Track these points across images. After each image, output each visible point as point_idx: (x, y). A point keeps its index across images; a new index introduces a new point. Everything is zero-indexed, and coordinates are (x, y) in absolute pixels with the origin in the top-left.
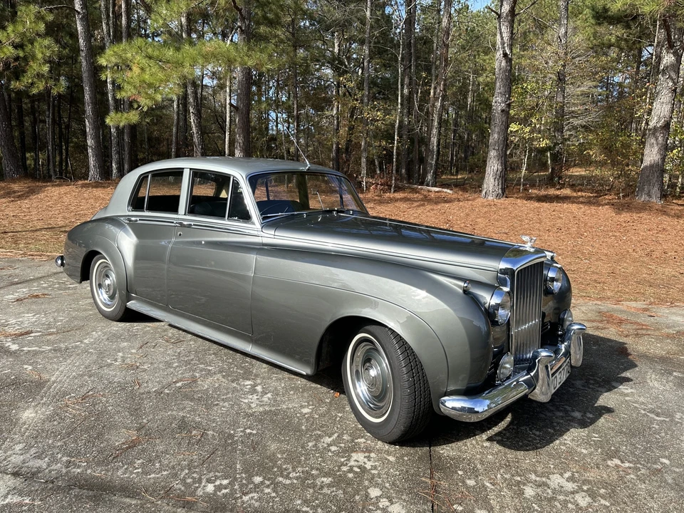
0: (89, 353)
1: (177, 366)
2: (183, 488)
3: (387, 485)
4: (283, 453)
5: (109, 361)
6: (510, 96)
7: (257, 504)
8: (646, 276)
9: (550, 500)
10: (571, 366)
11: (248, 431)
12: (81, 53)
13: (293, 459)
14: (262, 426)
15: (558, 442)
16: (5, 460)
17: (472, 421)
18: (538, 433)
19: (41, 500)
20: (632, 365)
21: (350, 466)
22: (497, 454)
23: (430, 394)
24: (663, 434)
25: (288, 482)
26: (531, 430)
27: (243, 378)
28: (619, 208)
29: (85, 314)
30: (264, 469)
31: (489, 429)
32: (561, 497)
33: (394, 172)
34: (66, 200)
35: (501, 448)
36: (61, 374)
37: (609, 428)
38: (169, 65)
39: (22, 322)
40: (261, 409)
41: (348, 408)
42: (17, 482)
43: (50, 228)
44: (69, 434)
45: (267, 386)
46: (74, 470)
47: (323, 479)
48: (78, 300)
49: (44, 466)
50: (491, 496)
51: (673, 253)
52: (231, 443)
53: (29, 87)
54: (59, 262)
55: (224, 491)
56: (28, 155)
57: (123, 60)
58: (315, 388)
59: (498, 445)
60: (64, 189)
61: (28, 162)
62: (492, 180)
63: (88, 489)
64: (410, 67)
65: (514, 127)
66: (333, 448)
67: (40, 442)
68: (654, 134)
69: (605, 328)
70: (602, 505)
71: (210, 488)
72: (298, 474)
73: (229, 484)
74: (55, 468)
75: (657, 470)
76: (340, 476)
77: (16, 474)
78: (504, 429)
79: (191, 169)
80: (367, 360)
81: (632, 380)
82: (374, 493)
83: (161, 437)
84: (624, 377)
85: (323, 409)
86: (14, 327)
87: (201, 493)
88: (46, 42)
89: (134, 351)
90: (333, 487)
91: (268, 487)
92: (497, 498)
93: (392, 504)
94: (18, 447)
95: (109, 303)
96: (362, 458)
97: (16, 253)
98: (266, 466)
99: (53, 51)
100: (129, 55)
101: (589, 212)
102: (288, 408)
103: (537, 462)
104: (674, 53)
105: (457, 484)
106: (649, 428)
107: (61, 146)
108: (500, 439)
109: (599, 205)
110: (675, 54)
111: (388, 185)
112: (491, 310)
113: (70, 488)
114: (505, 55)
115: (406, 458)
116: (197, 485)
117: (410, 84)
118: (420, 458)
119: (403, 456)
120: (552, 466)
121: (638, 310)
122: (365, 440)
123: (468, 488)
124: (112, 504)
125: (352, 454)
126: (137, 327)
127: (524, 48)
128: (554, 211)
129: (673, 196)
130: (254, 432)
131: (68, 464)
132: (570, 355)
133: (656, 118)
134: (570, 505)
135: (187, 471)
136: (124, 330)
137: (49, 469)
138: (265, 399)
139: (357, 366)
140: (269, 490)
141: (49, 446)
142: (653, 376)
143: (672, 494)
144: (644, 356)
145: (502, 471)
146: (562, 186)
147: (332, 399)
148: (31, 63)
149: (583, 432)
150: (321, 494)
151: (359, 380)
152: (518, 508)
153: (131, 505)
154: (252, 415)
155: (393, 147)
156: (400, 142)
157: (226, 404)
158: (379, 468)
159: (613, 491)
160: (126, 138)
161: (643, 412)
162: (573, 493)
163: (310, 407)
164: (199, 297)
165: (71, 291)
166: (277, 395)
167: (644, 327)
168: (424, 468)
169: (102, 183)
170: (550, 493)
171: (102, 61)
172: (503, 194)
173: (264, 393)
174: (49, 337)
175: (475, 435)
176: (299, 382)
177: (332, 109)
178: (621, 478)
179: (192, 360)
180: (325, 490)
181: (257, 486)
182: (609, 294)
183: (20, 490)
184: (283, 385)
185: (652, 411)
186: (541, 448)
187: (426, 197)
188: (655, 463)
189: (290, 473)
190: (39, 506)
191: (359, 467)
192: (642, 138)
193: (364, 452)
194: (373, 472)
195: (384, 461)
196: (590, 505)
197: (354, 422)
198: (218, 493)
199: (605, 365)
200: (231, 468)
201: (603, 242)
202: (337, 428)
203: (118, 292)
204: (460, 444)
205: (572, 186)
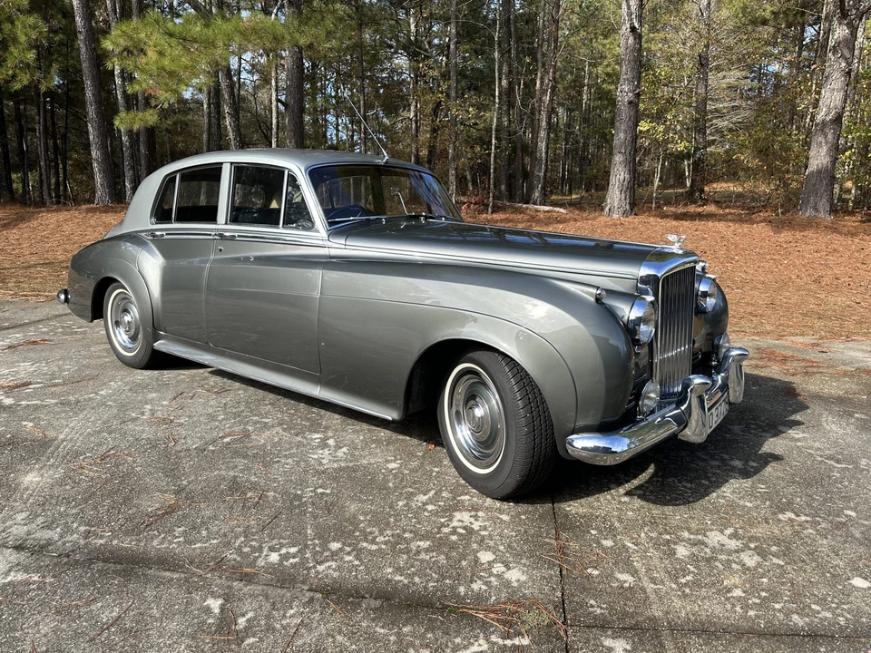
0: (107, 406)
1: (224, 419)
2: (238, 559)
3: (501, 548)
4: (365, 514)
5: (134, 415)
6: (639, 83)
7: (335, 575)
8: (814, 306)
9: (708, 560)
10: (730, 403)
11: (320, 490)
12: (79, 35)
13: (380, 521)
14: (337, 484)
15: (714, 494)
16: (3, 531)
17: (608, 464)
18: (689, 485)
19: (54, 576)
20: (803, 407)
21: (453, 528)
22: (639, 510)
23: (553, 433)
24: (847, 483)
25: (374, 547)
26: (680, 482)
27: (311, 431)
28: (778, 226)
29: (100, 361)
30: (341, 534)
31: (627, 482)
32: (723, 557)
33: (492, 186)
34: (67, 228)
35: (643, 503)
36: (70, 430)
37: (779, 478)
38: (196, 46)
39: (17, 373)
40: (336, 465)
41: (446, 462)
42: (22, 557)
43: (47, 264)
44: (86, 500)
45: (341, 439)
46: (96, 541)
47: (418, 543)
48: (88, 346)
49: (56, 537)
50: (635, 558)
51: (847, 279)
52: (298, 505)
53: (9, 81)
54: (63, 297)
55: (292, 560)
56: (14, 176)
57: (135, 42)
58: (402, 440)
59: (639, 500)
60: (63, 215)
61: (15, 186)
62: (618, 193)
63: (115, 563)
64: (509, 51)
65: (644, 126)
66: (430, 507)
67: (48, 510)
68: (822, 130)
69: (766, 367)
70: (774, 564)
71: (274, 557)
72: (387, 538)
73: (299, 552)
74: (70, 539)
75: (841, 523)
76: (441, 538)
77: (19, 548)
78: (646, 482)
79: (232, 163)
80: (471, 398)
81: (803, 424)
82: (485, 557)
83: (207, 499)
84: (793, 421)
85: (414, 464)
86: (7, 379)
87: (263, 564)
88: (31, 20)
89: (165, 403)
90: (433, 551)
91: (349, 553)
92: (642, 559)
93: (509, 569)
94: (20, 517)
95: (130, 346)
96: (468, 518)
97: (4, 294)
98: (346, 531)
99: (41, 33)
100: (143, 35)
101: (740, 230)
102: (370, 464)
103: (690, 517)
104: (847, 25)
105: (590, 545)
106: (828, 476)
107: (57, 165)
108: (643, 493)
109: (753, 222)
110: (850, 25)
111: (483, 205)
112: (631, 326)
113: (91, 561)
114: (633, 29)
115: (523, 517)
116: (257, 554)
117: (510, 72)
118: (541, 517)
119: (519, 514)
120: (709, 522)
121: (806, 345)
122: (470, 497)
123: (604, 549)
124: (148, 580)
125: (455, 514)
126: (168, 375)
127: (653, 29)
128: (696, 230)
129: (845, 212)
130: (328, 491)
131: (87, 535)
132: (728, 388)
133: (824, 109)
134: (734, 566)
135: (243, 539)
136: (151, 378)
137: (63, 540)
138: (340, 453)
139: (457, 405)
140: (351, 558)
141: (61, 514)
142: (830, 418)
143: (862, 550)
144: (817, 397)
145: (646, 529)
146: (705, 202)
147: (426, 452)
148: (12, 49)
149: (746, 483)
150: (418, 560)
151: (459, 423)
152: (669, 570)
153: (172, 579)
154: (324, 472)
155: (489, 155)
156: (499, 148)
157: (289, 460)
158: (490, 529)
159: (788, 549)
160: (142, 148)
161: (820, 459)
162: (737, 551)
163: (398, 462)
164: (247, 334)
165: (78, 336)
166: (355, 449)
167: (815, 364)
168: (547, 529)
169: (112, 208)
170: (709, 552)
171: (107, 44)
172: (632, 211)
173: (338, 447)
174: (53, 389)
175: (610, 489)
176: (382, 434)
177: (409, 110)
178: (797, 533)
179: (243, 411)
180: (423, 556)
181: (334, 554)
182: (769, 328)
183: (26, 566)
184: (362, 438)
185: (831, 458)
186: (694, 502)
187: (533, 217)
188: (838, 516)
189: (376, 537)
190: (51, 584)
191: (464, 528)
192: (807, 137)
193: (470, 511)
194: (482, 533)
195: (495, 520)
196: (759, 565)
197: (454, 477)
198: (285, 563)
199: (768, 407)
200: (300, 533)
201: (759, 267)
202: (434, 484)
203: (141, 332)
204: (591, 499)
205: (717, 203)
